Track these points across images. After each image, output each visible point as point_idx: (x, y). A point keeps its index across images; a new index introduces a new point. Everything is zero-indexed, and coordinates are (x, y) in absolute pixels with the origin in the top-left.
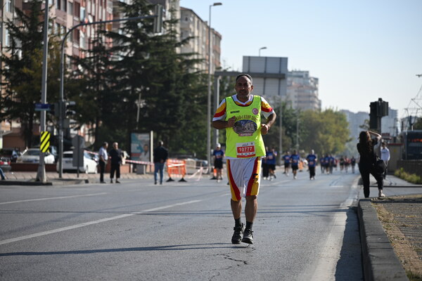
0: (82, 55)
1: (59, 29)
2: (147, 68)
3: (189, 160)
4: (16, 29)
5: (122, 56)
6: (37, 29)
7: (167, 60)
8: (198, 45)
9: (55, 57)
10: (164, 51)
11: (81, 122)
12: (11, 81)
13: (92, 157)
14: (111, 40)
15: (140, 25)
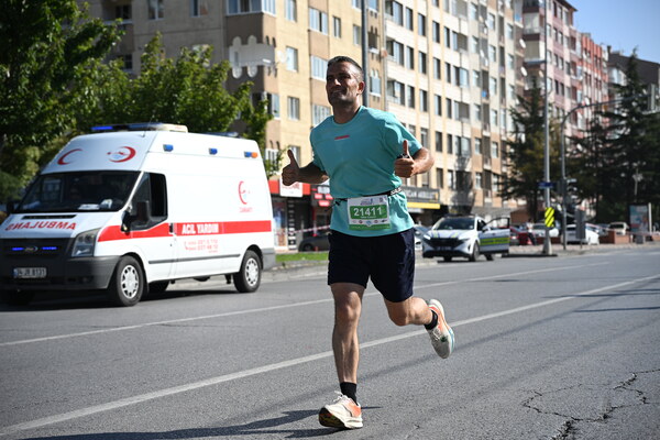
0: (581, 135)
1: (558, 112)
2: (643, 144)
4: (518, 115)
5: (619, 134)
6: (537, 113)
9: (555, 139)
11: (582, 197)
12: (516, 162)
13: (594, 229)
14: (607, 120)
15: (634, 104)
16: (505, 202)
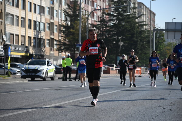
0: (96, 23)
1: (86, 12)
2: (124, 28)
3: (142, 68)
4: (67, 13)
5: (113, 23)
6: (76, 12)
7: (132, 25)
8: (145, 18)
9: (84, 24)
10: (131, 21)
12: (65, 35)
14: (108, 17)
15: (120, 10)
16: (60, 54)
